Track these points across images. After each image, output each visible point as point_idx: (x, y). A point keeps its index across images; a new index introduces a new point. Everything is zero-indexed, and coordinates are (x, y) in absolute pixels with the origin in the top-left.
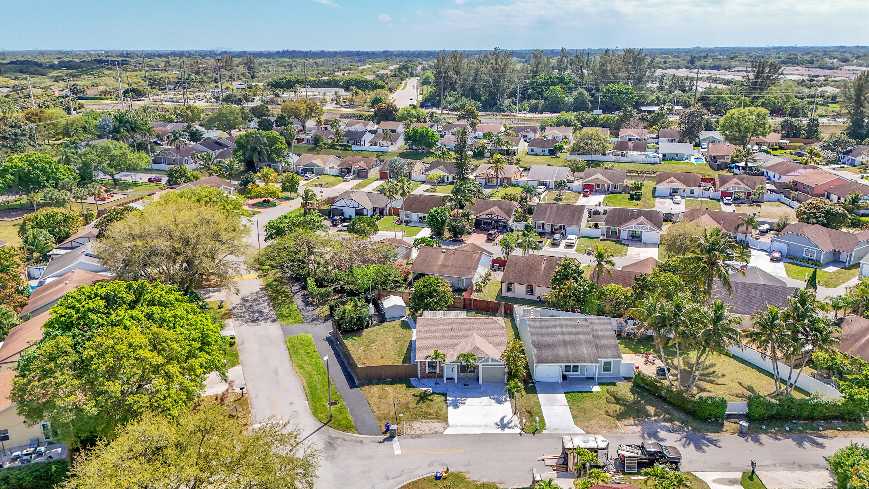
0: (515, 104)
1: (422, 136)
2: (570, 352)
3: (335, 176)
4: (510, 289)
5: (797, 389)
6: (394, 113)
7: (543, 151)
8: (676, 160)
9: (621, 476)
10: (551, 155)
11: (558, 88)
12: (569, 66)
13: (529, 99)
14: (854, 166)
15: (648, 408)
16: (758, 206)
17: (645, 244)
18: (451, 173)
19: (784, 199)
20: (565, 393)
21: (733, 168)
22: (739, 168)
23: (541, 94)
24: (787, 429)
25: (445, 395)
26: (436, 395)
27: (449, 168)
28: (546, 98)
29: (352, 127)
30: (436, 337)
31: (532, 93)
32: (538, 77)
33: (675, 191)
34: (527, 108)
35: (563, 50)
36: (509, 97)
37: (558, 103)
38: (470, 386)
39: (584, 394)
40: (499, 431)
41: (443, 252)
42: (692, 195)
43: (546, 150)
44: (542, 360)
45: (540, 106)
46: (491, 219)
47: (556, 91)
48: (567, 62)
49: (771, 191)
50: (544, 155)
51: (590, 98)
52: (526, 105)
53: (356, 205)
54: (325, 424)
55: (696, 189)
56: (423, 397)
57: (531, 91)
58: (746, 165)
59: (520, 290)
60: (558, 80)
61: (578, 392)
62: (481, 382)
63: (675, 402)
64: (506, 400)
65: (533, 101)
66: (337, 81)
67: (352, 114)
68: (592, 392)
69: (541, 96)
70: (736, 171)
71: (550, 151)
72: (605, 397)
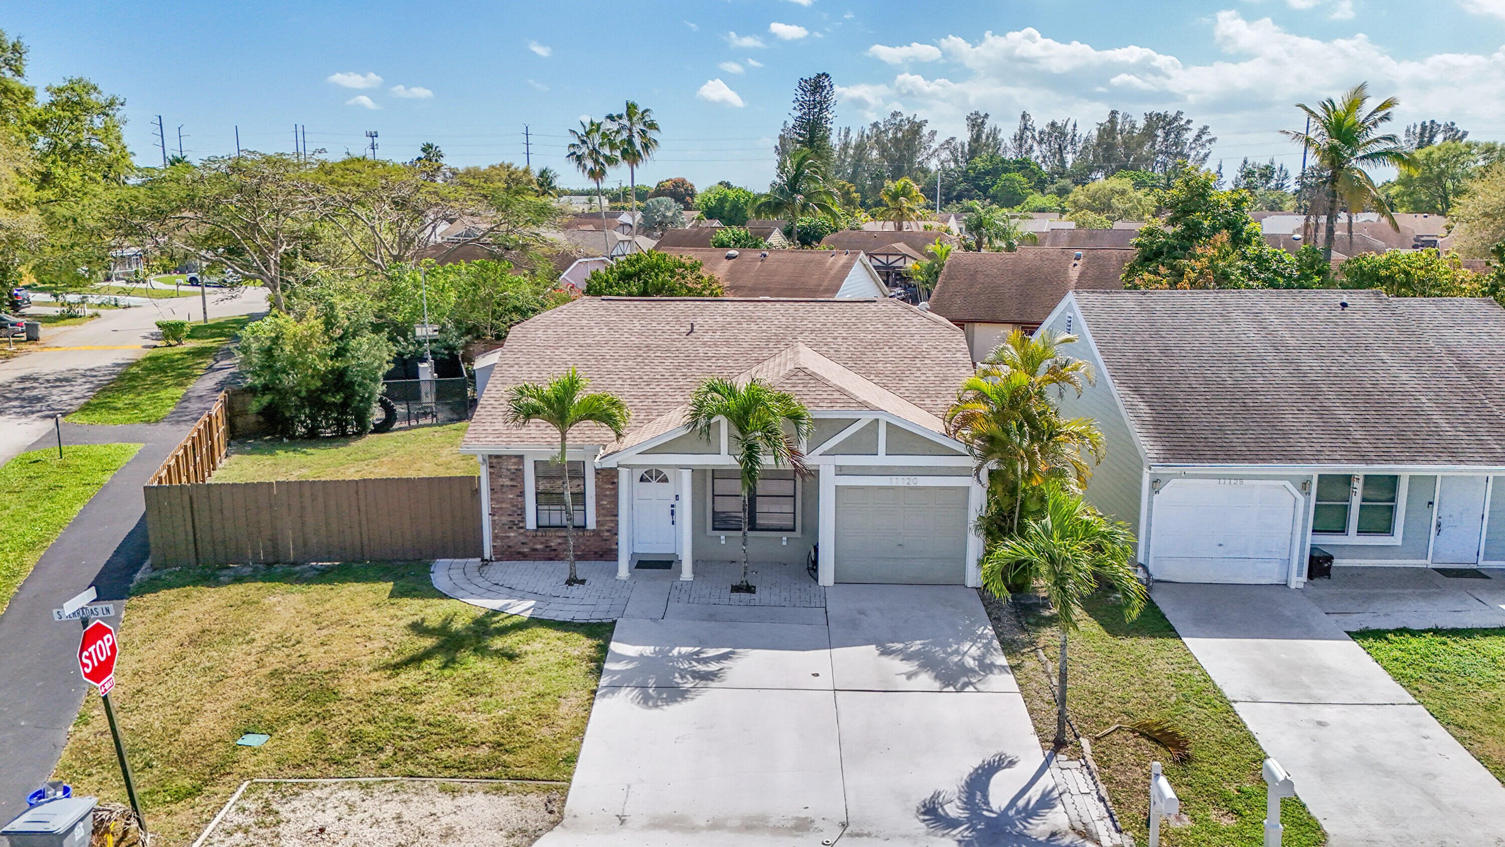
6: (687, 198)
11: (1017, 175)
13: (959, 200)
20: (1354, 635)
23: (984, 190)
25: (600, 632)
26: (541, 631)
28: (994, 197)
32: (978, 160)
38: (763, 596)
46: (888, 267)
48: (1033, 138)
52: (954, 210)
56: (461, 641)
57: (963, 186)
62: (827, 575)
64: (987, 668)
65: (967, 203)
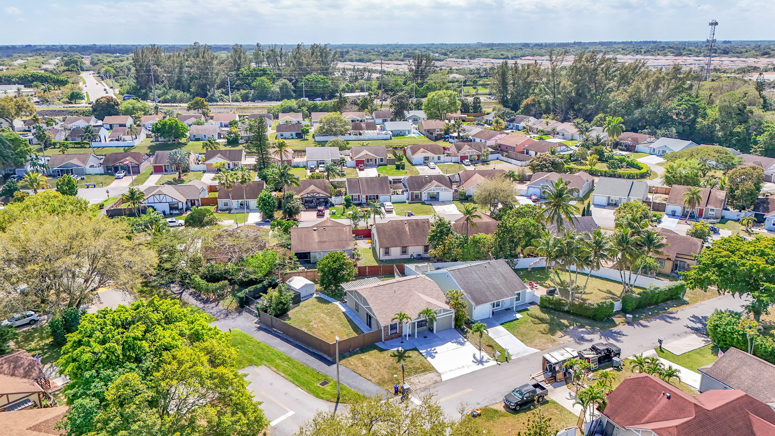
0: (227, 94)
1: (171, 127)
2: (493, 291)
3: (101, 174)
4: (387, 253)
5: (635, 287)
6: (116, 107)
7: (292, 135)
8: (401, 136)
9: (592, 374)
10: (299, 138)
11: (263, 78)
12: (265, 60)
13: (238, 90)
14: (519, 130)
15: (562, 321)
16: (487, 164)
17: (443, 202)
18: (231, 161)
19: (501, 158)
20: (501, 324)
21: (448, 138)
22: (453, 138)
23: (249, 84)
24: (650, 313)
25: (416, 349)
26: (409, 352)
27: (227, 156)
28: (254, 88)
29: (74, 124)
30: (385, 301)
31: (240, 84)
32: (243, 69)
33: (426, 159)
34: (239, 97)
35: (258, 45)
36: (219, 88)
37: (266, 93)
38: (429, 338)
39: (514, 322)
40: (480, 367)
41: (315, 230)
42: (439, 161)
43: (294, 133)
44: (478, 303)
45: (251, 95)
46: (313, 197)
47: (263, 81)
48: (263, 55)
49: (492, 153)
50: (293, 138)
51: (293, 87)
52: (237, 95)
53: (169, 200)
54: (337, 402)
55: (442, 156)
56: (400, 356)
57: (238, 82)
58: (459, 134)
59: (395, 252)
60: (262, 72)
61: (509, 322)
62: (435, 332)
63: (578, 313)
64: (465, 341)
65: (243, 92)
66: (9, 77)
67: (52, 111)
68: (518, 319)
69: (249, 87)
70: (451, 140)
71: (297, 134)
72: (530, 321)
